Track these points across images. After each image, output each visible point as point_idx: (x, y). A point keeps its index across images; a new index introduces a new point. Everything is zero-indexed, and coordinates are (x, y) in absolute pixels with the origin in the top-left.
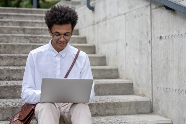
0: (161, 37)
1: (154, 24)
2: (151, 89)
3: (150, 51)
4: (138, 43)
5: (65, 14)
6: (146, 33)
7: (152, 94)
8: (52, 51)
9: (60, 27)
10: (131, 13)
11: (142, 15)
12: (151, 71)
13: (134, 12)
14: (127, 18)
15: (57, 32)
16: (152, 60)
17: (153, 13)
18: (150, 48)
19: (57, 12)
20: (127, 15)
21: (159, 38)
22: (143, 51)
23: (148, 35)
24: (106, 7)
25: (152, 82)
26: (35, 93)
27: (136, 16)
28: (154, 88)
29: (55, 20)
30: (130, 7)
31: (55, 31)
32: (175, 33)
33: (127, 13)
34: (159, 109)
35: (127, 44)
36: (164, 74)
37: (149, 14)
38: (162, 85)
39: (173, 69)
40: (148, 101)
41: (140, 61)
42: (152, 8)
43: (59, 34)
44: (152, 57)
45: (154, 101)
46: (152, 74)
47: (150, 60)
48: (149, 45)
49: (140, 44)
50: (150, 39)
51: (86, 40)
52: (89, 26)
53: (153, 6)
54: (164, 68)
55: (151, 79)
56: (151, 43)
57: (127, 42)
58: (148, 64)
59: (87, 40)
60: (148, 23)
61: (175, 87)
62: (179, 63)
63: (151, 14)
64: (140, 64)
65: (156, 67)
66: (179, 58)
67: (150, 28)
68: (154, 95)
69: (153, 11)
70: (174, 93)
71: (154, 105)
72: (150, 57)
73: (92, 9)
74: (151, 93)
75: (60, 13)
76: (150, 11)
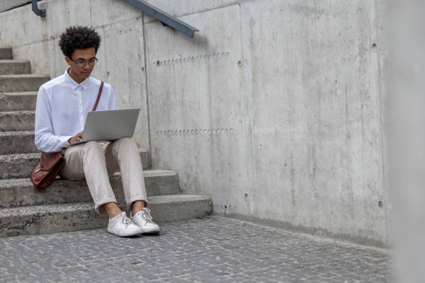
0: (158, 62)
1: (148, 44)
2: (147, 135)
3: (144, 81)
4: (127, 71)
5: (88, 35)
6: (137, 57)
7: (150, 142)
8: (70, 82)
9: (84, 51)
10: (113, 26)
11: (130, 30)
12: (146, 110)
13: (119, 25)
14: (107, 33)
15: (80, 59)
16: (147, 94)
17: (146, 29)
18: (144, 78)
19: (79, 35)
20: (106, 28)
21: (156, 64)
22: (135, 83)
23: (140, 59)
24: (69, 12)
25: (149, 125)
26: (59, 141)
27: (121, 31)
28: (152, 133)
29: (78, 44)
30: (112, 17)
31: (78, 57)
32: (177, 57)
33: (106, 25)
34: (160, 161)
35: (108, 73)
36: (164, 112)
37: (141, 30)
38: (162, 128)
39: (176, 104)
40: (145, 153)
41: (130, 98)
42: (145, 21)
43: (82, 60)
44: (147, 90)
45: (153, 150)
46: (148, 114)
47: (145, 95)
48: (143, 73)
49: (129, 73)
50: (143, 65)
51: (30, 67)
52: (36, 42)
53: (146, 20)
54: (164, 104)
55: (147, 122)
56: (146, 71)
57: (109, 70)
58: (142, 100)
59: (33, 67)
60: (139, 42)
61: (179, 127)
62: (183, 96)
63: (143, 29)
64: (130, 101)
65: (154, 104)
66: (183, 90)
67: (143, 50)
68: (152, 144)
69: (146, 25)
70: (178, 136)
71: (153, 156)
72: (144, 90)
73: (42, 13)
74: (148, 141)
75: (82, 36)
76: (141, 27)
